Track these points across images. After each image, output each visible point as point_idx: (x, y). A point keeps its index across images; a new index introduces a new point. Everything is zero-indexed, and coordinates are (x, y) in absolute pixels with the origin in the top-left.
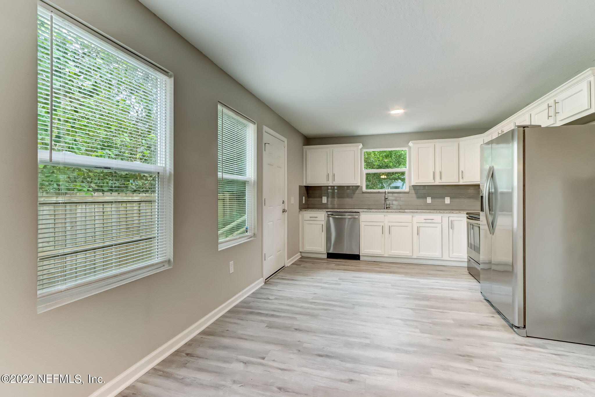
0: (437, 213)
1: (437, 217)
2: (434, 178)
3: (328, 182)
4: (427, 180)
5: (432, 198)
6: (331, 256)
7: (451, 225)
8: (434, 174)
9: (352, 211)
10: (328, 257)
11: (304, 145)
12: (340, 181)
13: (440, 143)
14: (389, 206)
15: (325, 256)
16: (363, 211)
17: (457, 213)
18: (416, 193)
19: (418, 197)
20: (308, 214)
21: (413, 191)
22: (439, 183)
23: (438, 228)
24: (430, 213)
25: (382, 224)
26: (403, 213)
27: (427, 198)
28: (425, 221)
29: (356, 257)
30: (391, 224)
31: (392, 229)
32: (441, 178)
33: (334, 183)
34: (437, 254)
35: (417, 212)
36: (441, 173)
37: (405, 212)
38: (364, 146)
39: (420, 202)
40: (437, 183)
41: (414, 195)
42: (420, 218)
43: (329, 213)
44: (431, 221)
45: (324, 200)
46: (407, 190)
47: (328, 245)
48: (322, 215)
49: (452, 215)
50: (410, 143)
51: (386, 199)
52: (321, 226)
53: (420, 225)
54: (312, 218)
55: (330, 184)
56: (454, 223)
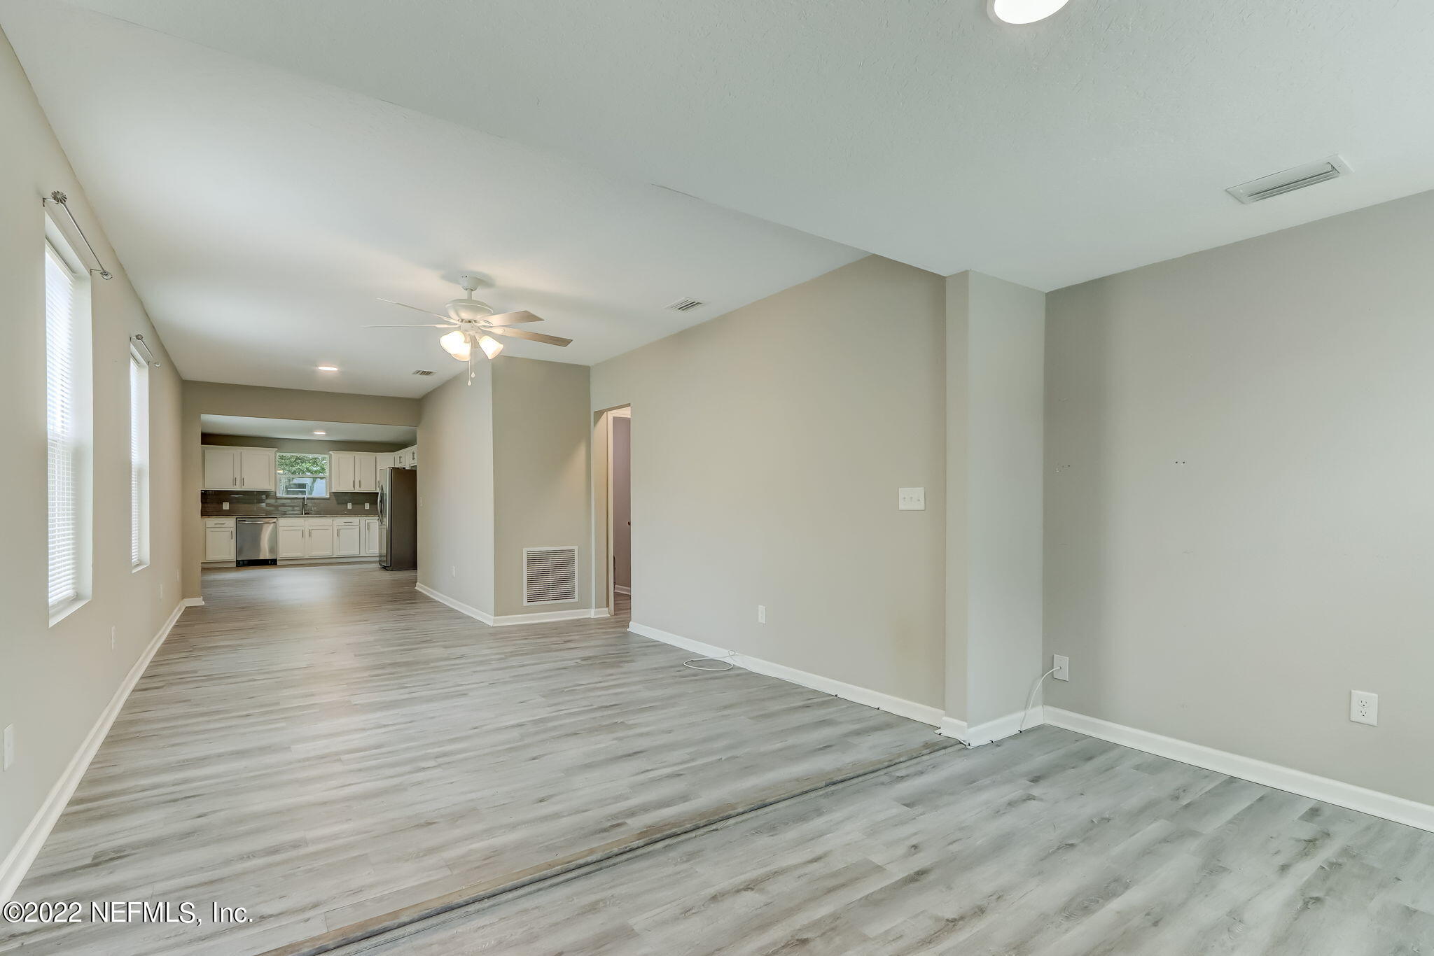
1: (355, 520)
2: (354, 486)
3: (235, 487)
4: (347, 487)
5: (352, 505)
6: (243, 564)
7: (368, 526)
8: (354, 482)
12: (250, 486)
13: (360, 456)
14: (308, 512)
15: (234, 565)
16: (281, 518)
18: (337, 500)
19: (338, 504)
20: (212, 521)
21: (333, 498)
22: (359, 490)
23: (357, 529)
24: (350, 517)
25: (302, 528)
26: (324, 518)
27: (347, 504)
28: (345, 524)
29: (272, 563)
30: (311, 528)
32: (360, 487)
33: (243, 487)
34: (356, 552)
35: (337, 517)
36: (360, 481)
37: (326, 517)
38: (280, 450)
40: (357, 491)
41: (335, 502)
42: (340, 521)
43: (237, 520)
44: (350, 524)
45: (226, 506)
46: (328, 496)
47: (239, 551)
48: (230, 522)
49: (369, 518)
50: (330, 452)
51: (304, 505)
52: (229, 534)
53: (339, 528)
54: (217, 526)
55: (238, 488)
56: (371, 525)
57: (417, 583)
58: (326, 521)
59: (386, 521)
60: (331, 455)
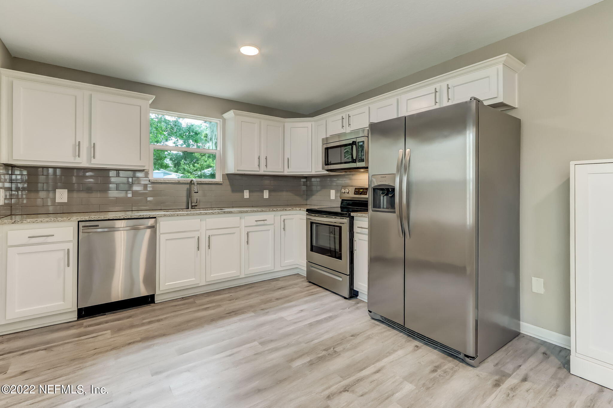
0: (269, 211)
2: (259, 166)
5: (250, 192)
8: (259, 159)
9: (142, 217)
10: (81, 317)
13: (265, 121)
14: (196, 204)
16: (165, 216)
17: (290, 210)
18: (231, 185)
19: (233, 191)
22: (264, 171)
23: (270, 231)
24: (262, 211)
26: (229, 215)
27: (243, 192)
28: (256, 223)
30: (210, 233)
31: (214, 240)
32: (266, 166)
33: (93, 161)
35: (247, 212)
36: (266, 159)
37: (231, 213)
39: (236, 196)
40: (261, 172)
41: (229, 188)
42: (250, 218)
44: (262, 223)
49: (284, 212)
53: (249, 230)
55: (83, 163)
58: (232, 220)
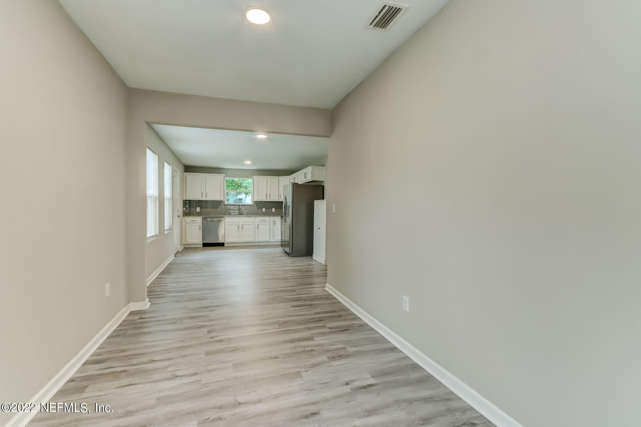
0: (267, 216)
1: (267, 219)
2: (266, 198)
3: (202, 198)
4: (263, 199)
5: (265, 209)
6: (205, 245)
7: (274, 223)
8: (266, 195)
9: (219, 217)
10: (203, 246)
11: (184, 172)
12: (210, 197)
13: (270, 178)
14: (242, 213)
15: (202, 246)
16: (227, 217)
17: (277, 217)
18: (257, 206)
19: (258, 208)
20: (189, 219)
21: (255, 205)
23: (268, 224)
24: (264, 217)
25: (238, 224)
27: (263, 209)
28: (261, 221)
29: (222, 245)
30: (243, 223)
31: (244, 226)
32: (270, 198)
33: (207, 198)
34: (267, 239)
35: (257, 217)
36: (270, 195)
37: (251, 217)
38: (227, 176)
39: (259, 211)
40: (268, 200)
41: (256, 207)
42: (259, 219)
43: (203, 218)
44: (264, 221)
45: (198, 209)
46: (252, 204)
47: (204, 238)
48: (199, 220)
49: (275, 218)
50: (254, 177)
51: (239, 209)
52: (199, 226)
53: (258, 223)
54: (192, 222)
55: (204, 199)
56: (277, 222)
57: (327, 284)
58: (251, 219)
59: (289, 220)
60: (254, 179)
